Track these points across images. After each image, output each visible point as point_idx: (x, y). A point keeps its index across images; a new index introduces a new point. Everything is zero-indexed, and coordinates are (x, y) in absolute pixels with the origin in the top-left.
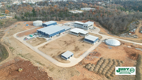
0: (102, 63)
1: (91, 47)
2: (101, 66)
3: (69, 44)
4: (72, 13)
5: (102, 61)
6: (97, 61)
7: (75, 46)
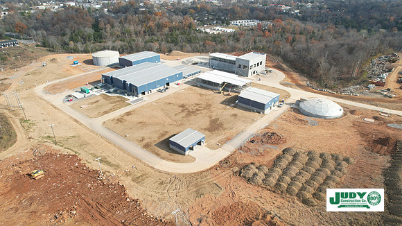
0: (290, 164)
1: (257, 120)
2: (285, 172)
3: (193, 112)
4: (206, 33)
5: (290, 158)
6: (275, 156)
7: (210, 117)
